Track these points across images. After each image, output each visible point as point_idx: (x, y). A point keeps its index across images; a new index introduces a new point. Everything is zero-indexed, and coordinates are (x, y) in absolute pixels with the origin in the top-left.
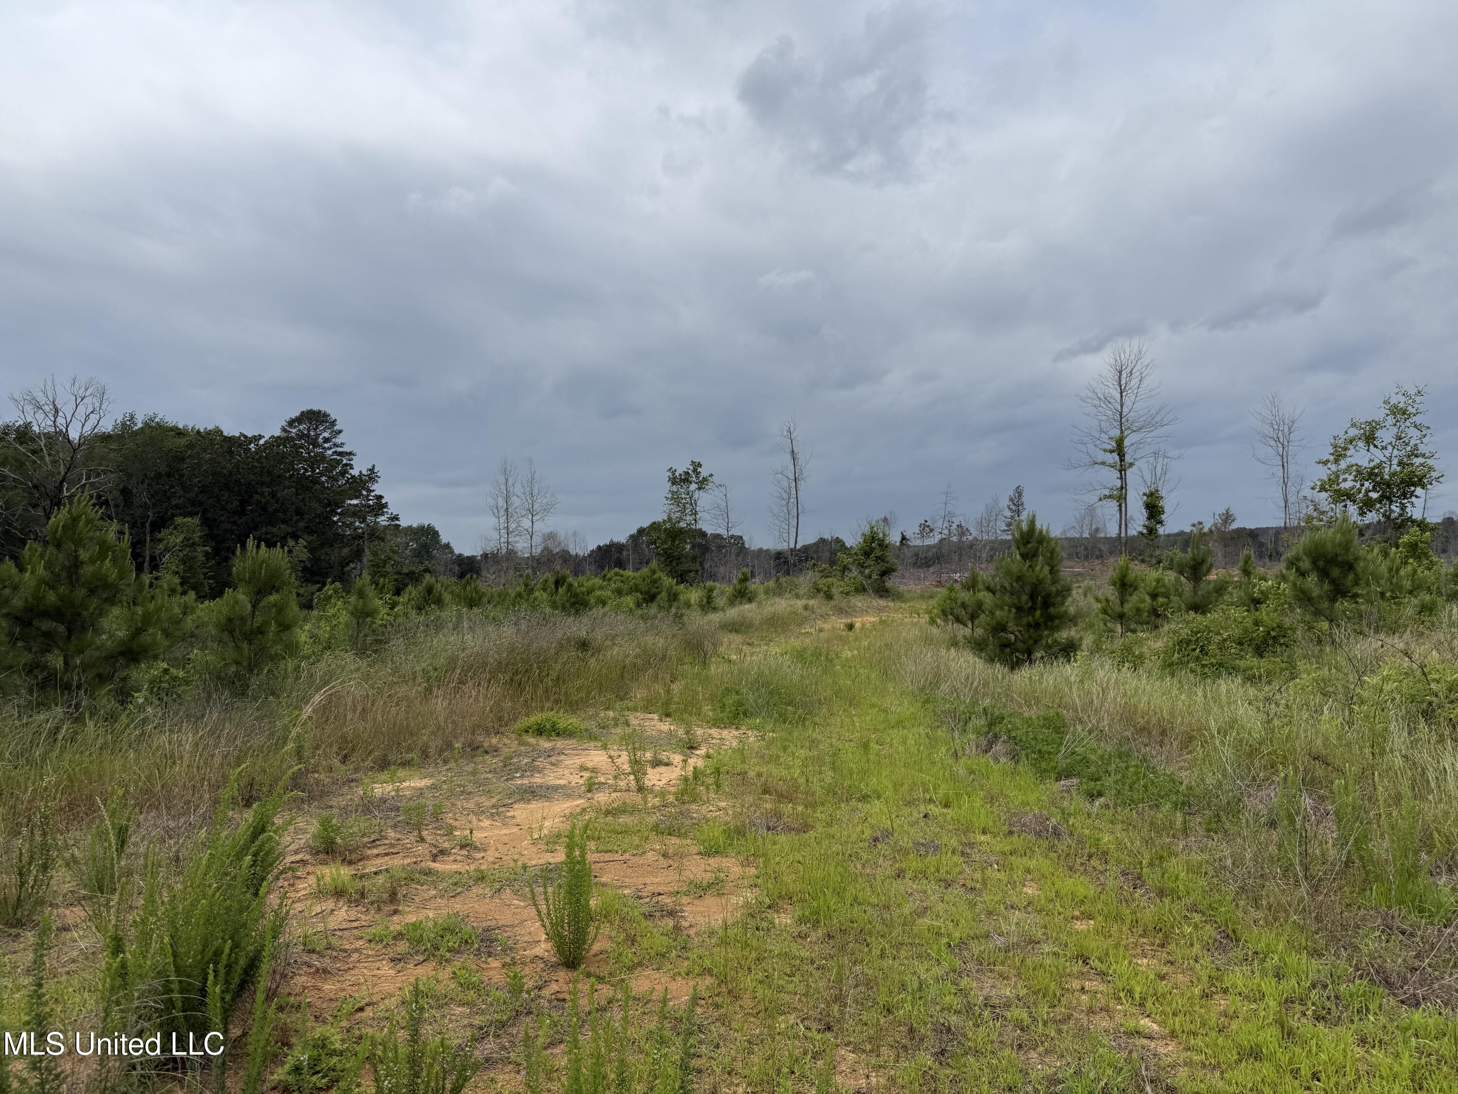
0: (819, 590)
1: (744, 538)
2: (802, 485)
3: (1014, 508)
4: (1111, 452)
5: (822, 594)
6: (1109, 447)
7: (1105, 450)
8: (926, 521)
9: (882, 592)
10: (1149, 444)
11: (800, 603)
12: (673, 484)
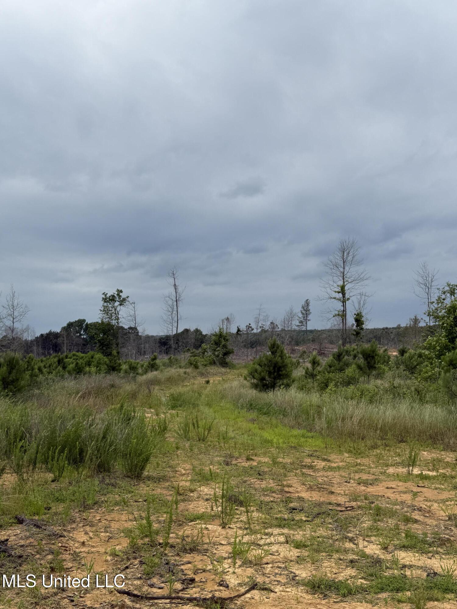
0: (191, 364)
1: (138, 328)
2: (180, 303)
3: (304, 312)
4: (339, 292)
5: (193, 366)
6: (337, 290)
7: (335, 292)
8: (250, 324)
9: (224, 364)
10: (356, 289)
11: (182, 371)
12: (105, 302)
